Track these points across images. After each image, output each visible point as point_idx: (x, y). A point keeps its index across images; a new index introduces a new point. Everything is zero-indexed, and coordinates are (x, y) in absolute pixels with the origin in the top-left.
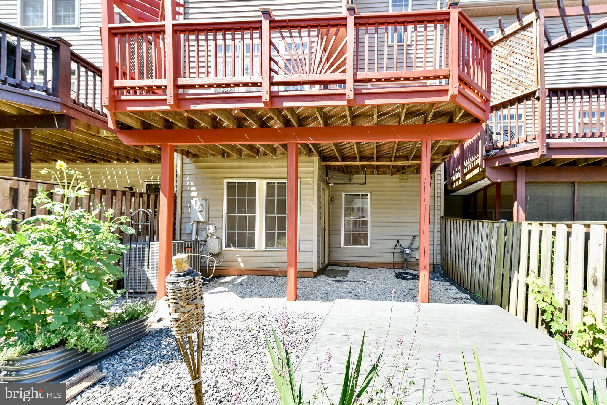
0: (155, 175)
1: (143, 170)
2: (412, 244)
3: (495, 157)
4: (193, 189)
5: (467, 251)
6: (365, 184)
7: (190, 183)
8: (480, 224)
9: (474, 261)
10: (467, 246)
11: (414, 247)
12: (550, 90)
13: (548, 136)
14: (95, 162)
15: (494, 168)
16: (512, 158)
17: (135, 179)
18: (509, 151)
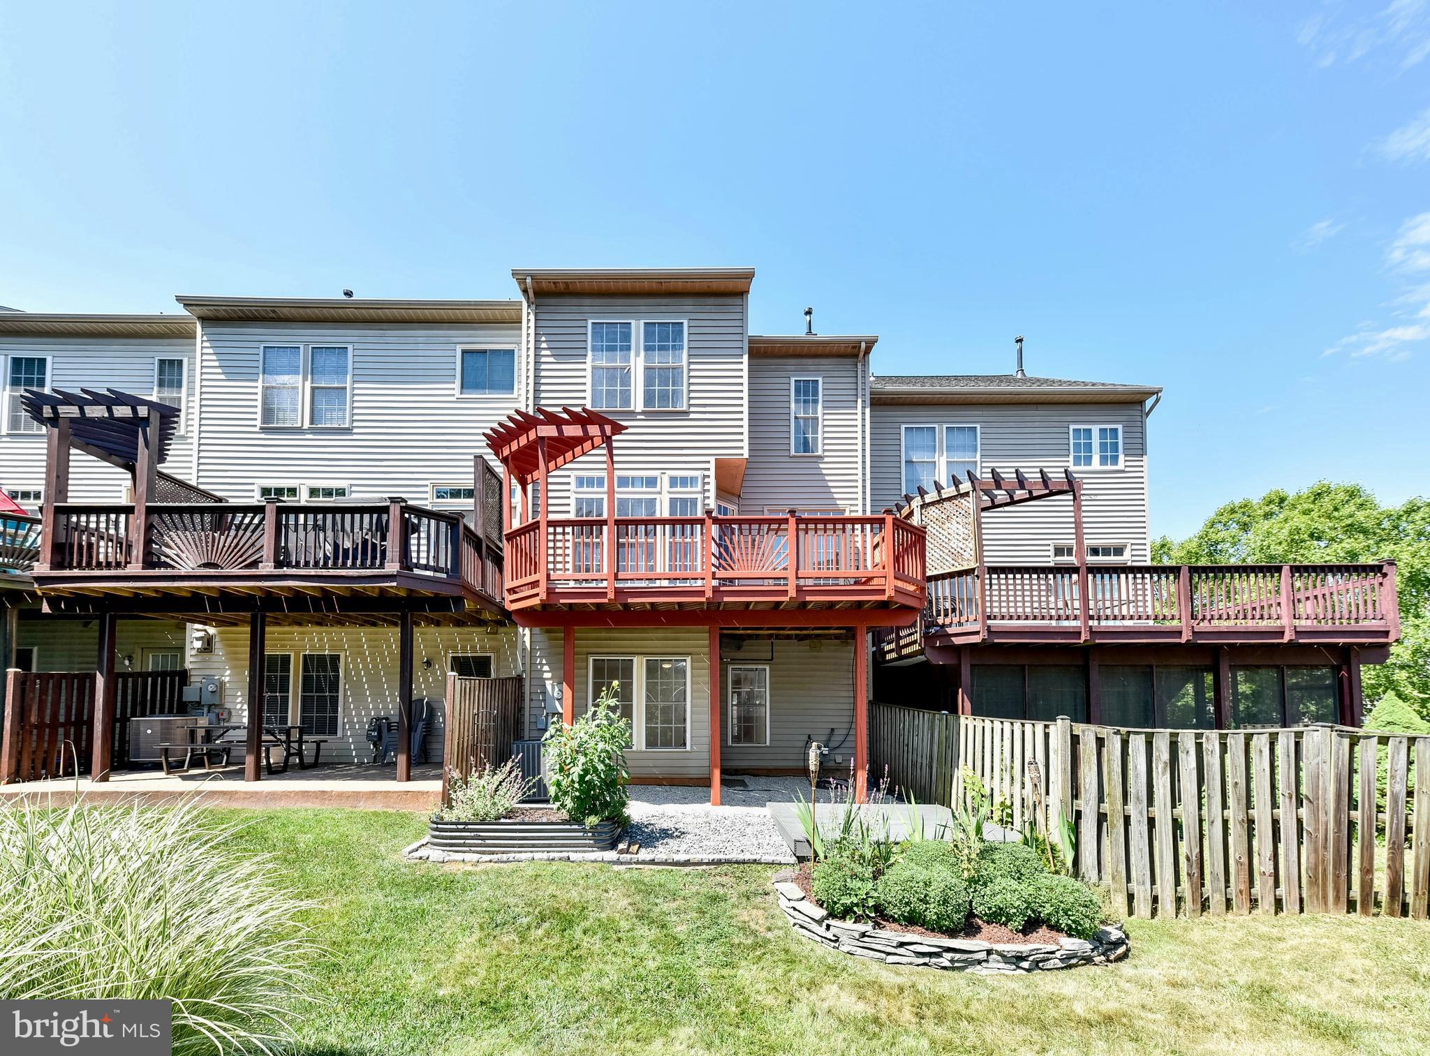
0: (465, 643)
1: (445, 637)
2: (829, 740)
3: (935, 636)
4: (546, 668)
5: (906, 748)
6: (772, 659)
7: (541, 660)
8: (921, 714)
9: (915, 760)
10: (906, 742)
11: (832, 745)
12: (989, 568)
13: (989, 618)
14: (374, 625)
15: (934, 647)
16: (953, 639)
17: (433, 649)
18: (950, 631)
